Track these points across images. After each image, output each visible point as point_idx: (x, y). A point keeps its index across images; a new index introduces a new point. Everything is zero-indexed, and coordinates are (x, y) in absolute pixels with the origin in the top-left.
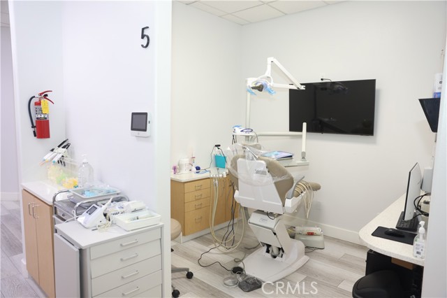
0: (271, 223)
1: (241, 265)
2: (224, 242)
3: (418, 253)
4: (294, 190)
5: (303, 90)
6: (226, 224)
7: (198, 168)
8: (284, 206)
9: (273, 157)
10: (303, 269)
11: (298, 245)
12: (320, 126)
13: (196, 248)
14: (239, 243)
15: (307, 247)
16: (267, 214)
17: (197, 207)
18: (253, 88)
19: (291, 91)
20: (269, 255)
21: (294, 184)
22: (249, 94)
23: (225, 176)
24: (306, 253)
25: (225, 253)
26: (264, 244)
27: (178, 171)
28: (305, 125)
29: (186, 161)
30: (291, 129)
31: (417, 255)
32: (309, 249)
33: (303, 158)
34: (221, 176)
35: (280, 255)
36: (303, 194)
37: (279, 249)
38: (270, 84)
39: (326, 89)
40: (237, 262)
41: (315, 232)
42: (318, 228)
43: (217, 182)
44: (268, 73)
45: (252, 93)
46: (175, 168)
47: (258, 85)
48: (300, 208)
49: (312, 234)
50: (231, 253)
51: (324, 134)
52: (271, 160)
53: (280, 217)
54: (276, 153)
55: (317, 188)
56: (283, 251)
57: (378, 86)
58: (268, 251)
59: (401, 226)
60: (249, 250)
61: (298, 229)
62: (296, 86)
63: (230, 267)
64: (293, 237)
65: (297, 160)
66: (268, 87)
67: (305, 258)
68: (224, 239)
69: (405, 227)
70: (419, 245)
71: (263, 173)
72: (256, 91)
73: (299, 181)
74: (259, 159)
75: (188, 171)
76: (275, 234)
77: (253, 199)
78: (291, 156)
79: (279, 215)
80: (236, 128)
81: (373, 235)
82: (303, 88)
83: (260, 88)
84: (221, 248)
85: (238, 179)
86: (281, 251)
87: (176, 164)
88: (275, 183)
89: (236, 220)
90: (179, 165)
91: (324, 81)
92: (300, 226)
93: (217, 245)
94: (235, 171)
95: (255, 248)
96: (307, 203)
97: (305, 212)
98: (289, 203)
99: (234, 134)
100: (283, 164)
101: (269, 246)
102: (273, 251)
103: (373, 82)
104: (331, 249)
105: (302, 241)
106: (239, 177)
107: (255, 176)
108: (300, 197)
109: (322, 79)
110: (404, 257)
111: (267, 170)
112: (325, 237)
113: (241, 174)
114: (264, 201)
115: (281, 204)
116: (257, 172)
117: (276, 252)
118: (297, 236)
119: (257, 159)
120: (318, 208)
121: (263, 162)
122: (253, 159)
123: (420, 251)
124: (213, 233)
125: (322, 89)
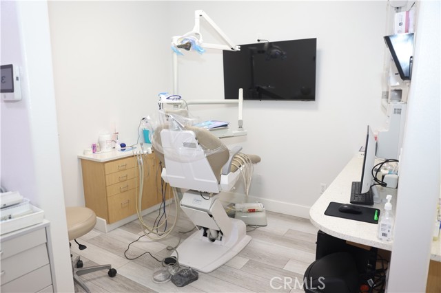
0: (206, 204)
1: (174, 254)
2: (156, 228)
3: (384, 235)
4: (231, 164)
5: (238, 51)
6: (157, 207)
7: (123, 145)
8: (219, 184)
9: (205, 127)
10: (245, 252)
11: (239, 225)
12: (258, 93)
13: (122, 236)
14: (172, 228)
15: (248, 226)
16: (201, 193)
17: (122, 190)
18: (179, 47)
19: (225, 52)
20: (206, 239)
21: (230, 158)
22: (175, 55)
23: (150, 152)
24: (248, 232)
25: (157, 241)
26: (200, 227)
27: (98, 149)
28: (241, 91)
29: (106, 137)
30: (227, 97)
31: (383, 237)
32: (251, 228)
33: (240, 127)
34: (145, 152)
35: (219, 238)
36: (241, 169)
37: (218, 232)
38: (199, 42)
39: (263, 52)
40: (170, 250)
41: (256, 208)
42: (259, 204)
43: (141, 160)
44: (197, 29)
45: (178, 53)
46: (94, 147)
47: (185, 42)
48: (239, 183)
49: (253, 211)
50: (165, 239)
51: (262, 101)
52: (201, 129)
53: (216, 196)
54: (210, 122)
55: (256, 160)
56: (222, 234)
57: (319, 46)
58: (205, 235)
59: (356, 200)
60: (184, 234)
61: (238, 207)
62: (229, 45)
63: (162, 257)
64: (232, 215)
65: (233, 130)
66: (197, 44)
67: (247, 238)
68: (156, 224)
69: (360, 200)
70: (385, 225)
71: (192, 145)
72: (182, 50)
73: (237, 154)
74: (186, 128)
75: (110, 149)
76: (211, 216)
77: (183, 177)
78: (226, 125)
79: (215, 194)
80: (162, 96)
81: (326, 214)
82: (237, 49)
83: (187, 47)
84: (151, 235)
85: (163, 155)
86: (220, 234)
87: (96, 142)
88: (207, 157)
89: (167, 202)
90: (99, 143)
91: (261, 42)
92: (240, 203)
93: (147, 232)
94: (159, 146)
95: (192, 231)
96: (246, 178)
97: (245, 189)
98: (225, 179)
99: (160, 102)
100: (217, 135)
101: (206, 229)
102: (210, 234)
103: (313, 41)
104: (275, 226)
105: (243, 219)
106: (165, 153)
107: (182, 150)
108: (238, 172)
109: (259, 41)
110: (367, 241)
111: (196, 142)
112: (268, 212)
113: (166, 149)
114: (196, 179)
115: (215, 181)
116: (185, 145)
117: (214, 235)
118: (237, 214)
119: (183, 129)
120: (259, 182)
121: (191, 132)
122: (179, 130)
123: (386, 232)
124: (141, 219)
125: (259, 52)
